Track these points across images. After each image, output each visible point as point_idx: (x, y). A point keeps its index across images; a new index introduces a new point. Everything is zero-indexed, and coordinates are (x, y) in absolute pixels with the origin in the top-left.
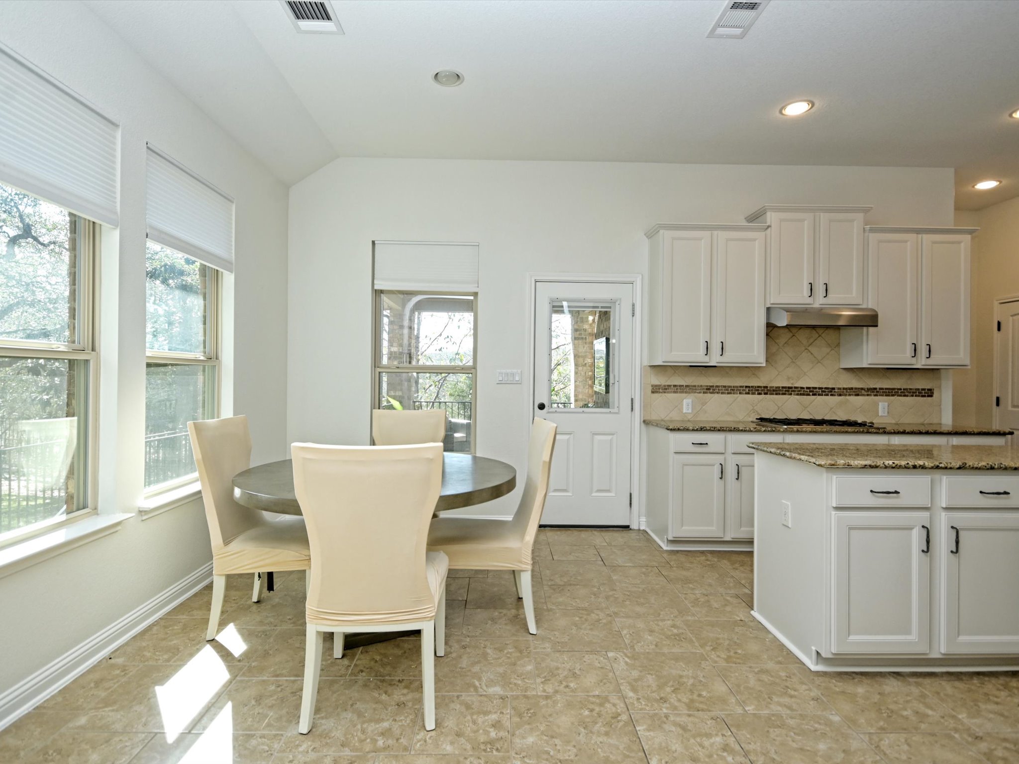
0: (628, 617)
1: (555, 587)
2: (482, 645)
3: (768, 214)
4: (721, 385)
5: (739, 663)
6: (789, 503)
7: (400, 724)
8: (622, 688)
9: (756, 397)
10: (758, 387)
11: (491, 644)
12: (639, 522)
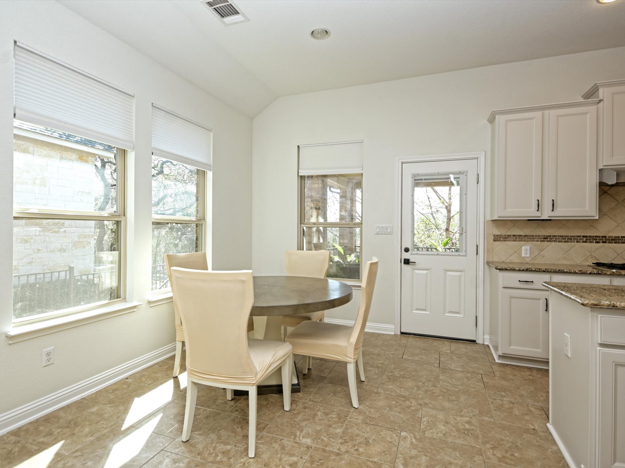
0: (434, 408)
1: (392, 377)
2: (317, 409)
3: (601, 90)
4: (557, 235)
5: (510, 464)
6: (569, 336)
7: (237, 449)
8: (397, 460)
9: (594, 245)
10: (596, 236)
11: (323, 409)
12: (484, 339)
